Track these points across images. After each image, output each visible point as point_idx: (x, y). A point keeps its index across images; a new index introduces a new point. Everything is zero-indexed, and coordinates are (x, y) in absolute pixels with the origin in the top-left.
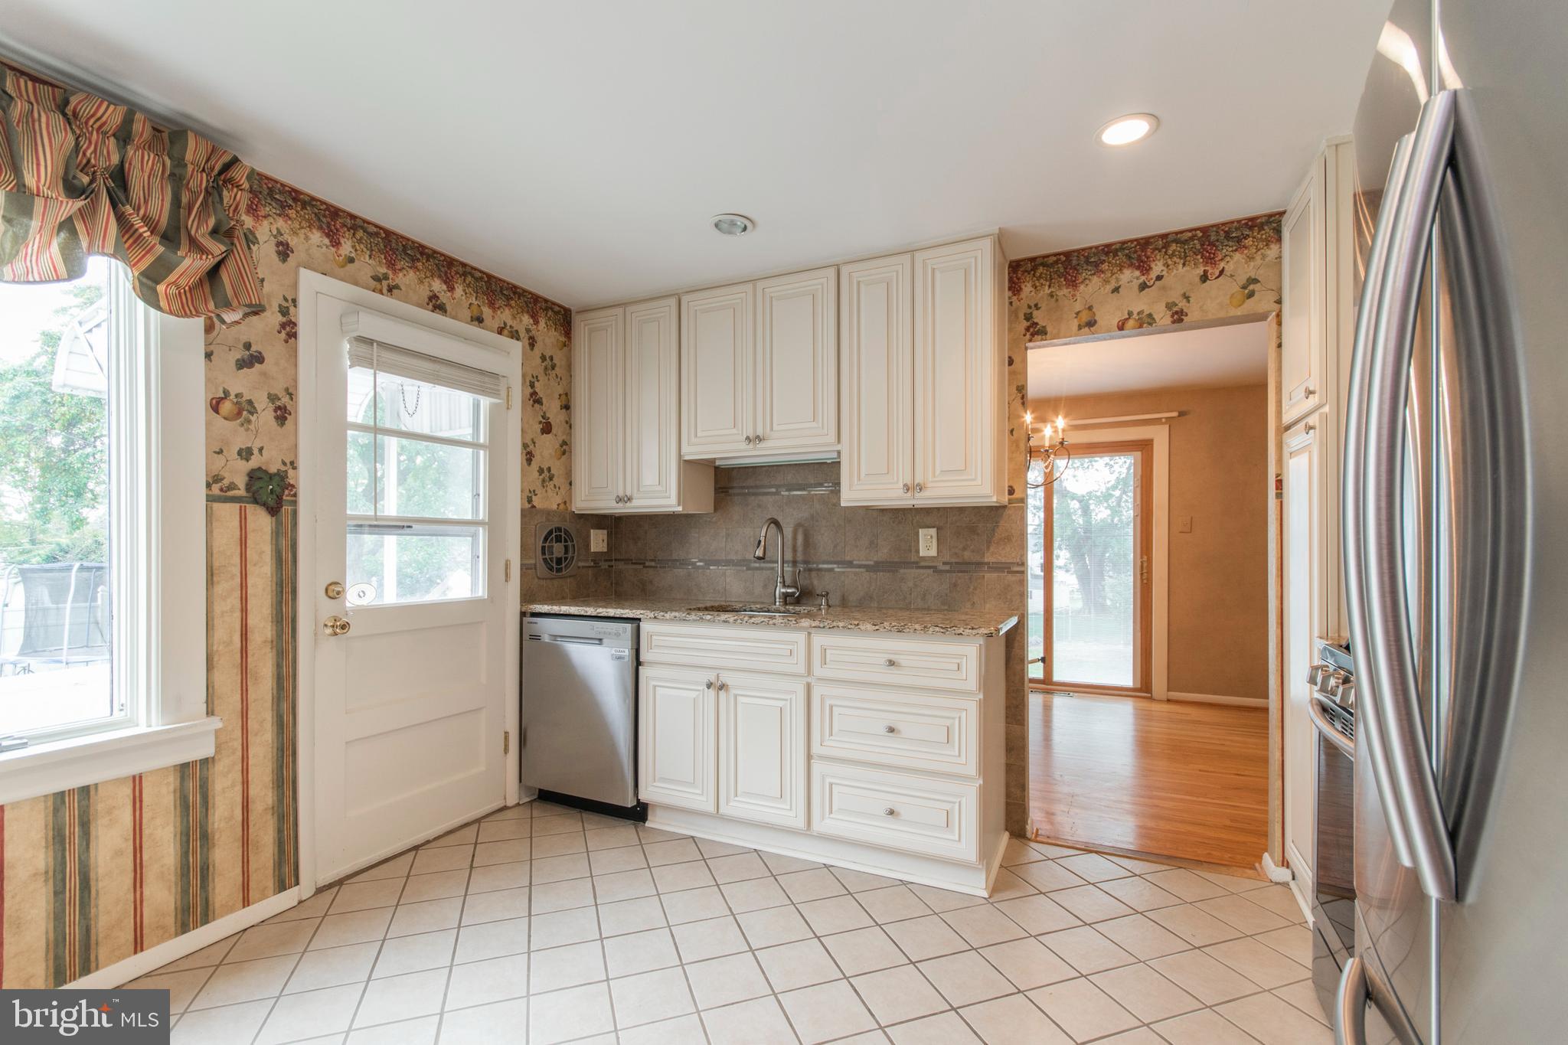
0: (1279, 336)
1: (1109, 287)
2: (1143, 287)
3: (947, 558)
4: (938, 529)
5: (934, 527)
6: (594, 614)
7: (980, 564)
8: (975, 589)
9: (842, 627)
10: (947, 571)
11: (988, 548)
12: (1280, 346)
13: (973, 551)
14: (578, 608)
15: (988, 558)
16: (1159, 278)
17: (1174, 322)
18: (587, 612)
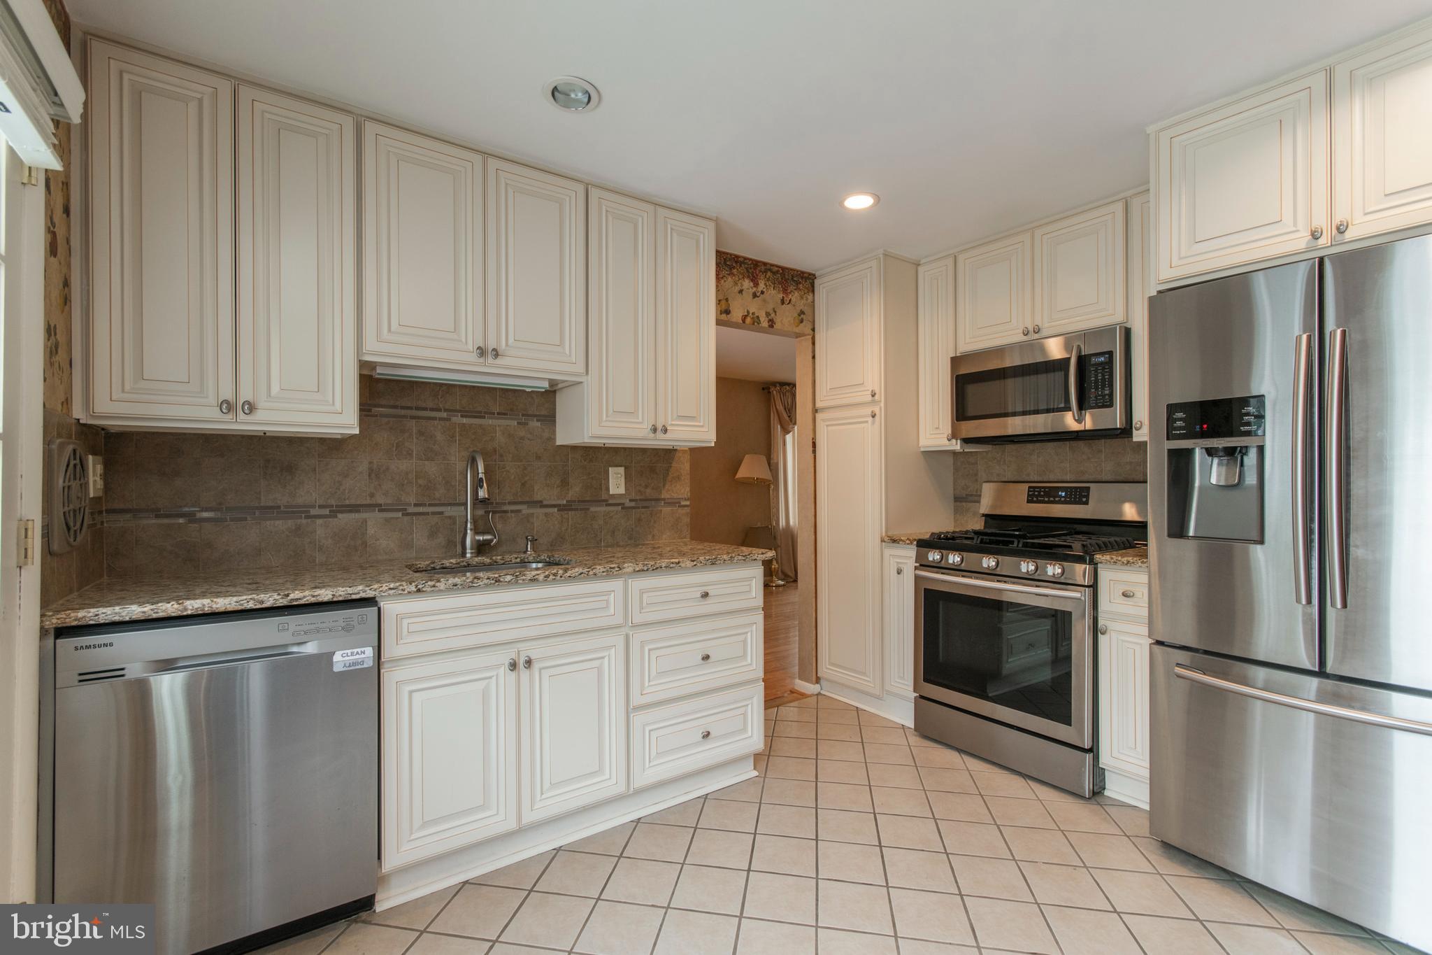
0: (814, 351)
1: (737, 289)
2: (755, 295)
3: (633, 496)
4: (626, 468)
5: (621, 466)
6: (284, 602)
7: (658, 500)
8: (655, 522)
9: (665, 567)
10: (633, 508)
11: (664, 485)
12: (814, 357)
13: (653, 489)
14: (235, 599)
15: (665, 495)
16: (762, 293)
17: (769, 326)
18: (262, 602)
